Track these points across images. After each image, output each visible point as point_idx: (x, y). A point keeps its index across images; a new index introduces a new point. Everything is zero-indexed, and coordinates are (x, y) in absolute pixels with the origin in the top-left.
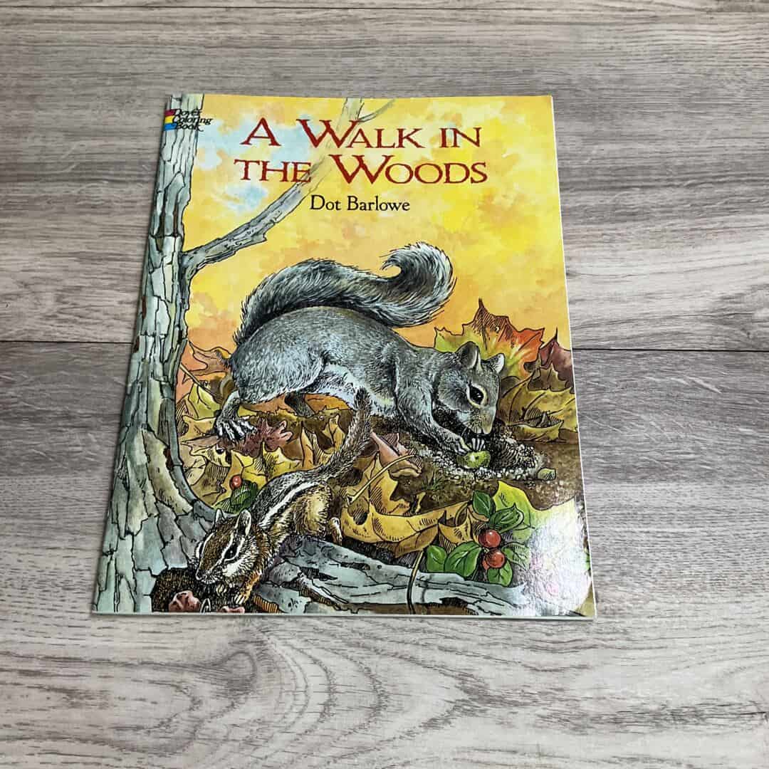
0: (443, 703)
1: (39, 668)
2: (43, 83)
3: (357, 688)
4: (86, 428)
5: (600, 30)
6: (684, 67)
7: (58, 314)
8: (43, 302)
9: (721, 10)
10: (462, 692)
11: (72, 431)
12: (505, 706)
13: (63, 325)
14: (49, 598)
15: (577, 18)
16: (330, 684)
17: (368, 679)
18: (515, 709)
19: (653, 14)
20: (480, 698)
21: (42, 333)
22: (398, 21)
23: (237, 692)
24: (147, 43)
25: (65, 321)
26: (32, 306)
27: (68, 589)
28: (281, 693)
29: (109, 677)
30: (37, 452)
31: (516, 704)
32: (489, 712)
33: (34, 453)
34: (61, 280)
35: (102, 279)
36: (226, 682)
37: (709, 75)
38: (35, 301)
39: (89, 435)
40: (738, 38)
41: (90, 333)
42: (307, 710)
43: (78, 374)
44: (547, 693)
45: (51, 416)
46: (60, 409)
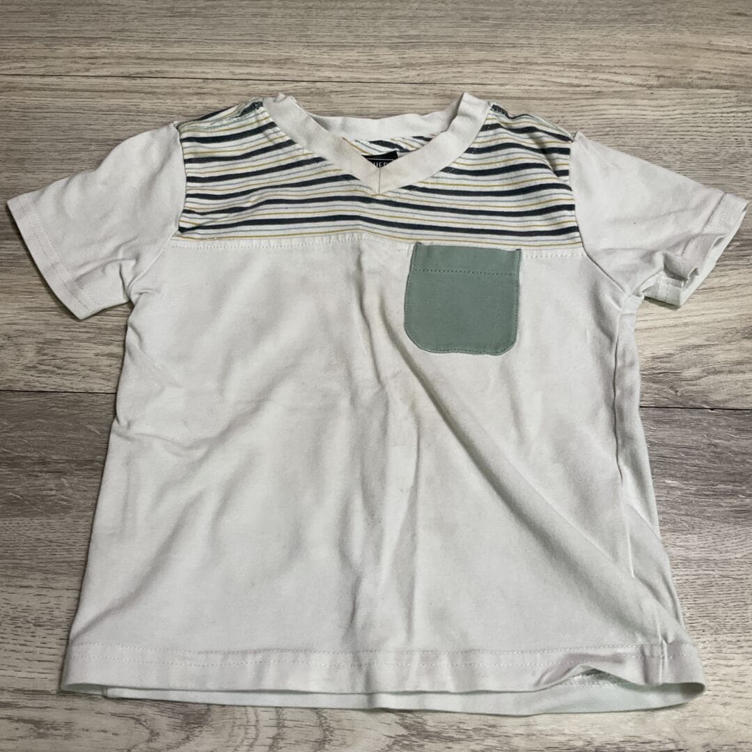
0: (384, 738)
1: (9, 700)
2: (31, 147)
3: (304, 723)
4: (61, 473)
5: (549, 104)
6: (626, 140)
7: (37, 365)
8: (25, 354)
9: (661, 86)
10: (401, 728)
11: (47, 476)
12: (441, 742)
13: (43, 375)
14: (20, 633)
15: (528, 93)
16: (279, 719)
17: (315, 715)
18: (450, 744)
19: (598, 89)
20: (419, 734)
21: (22, 383)
22: (361, 94)
23: (193, 725)
24: (130, 111)
25: (45, 371)
26: (14, 357)
27: (39, 626)
28: (233, 726)
29: (74, 709)
30: (14, 495)
31: (451, 739)
32: (426, 747)
33: (11, 496)
34: (42, 333)
35: (80, 332)
36: (182, 716)
37: (648, 148)
38: (17, 353)
39: (63, 479)
40: (676, 112)
41: (67, 383)
42: (256, 744)
43: (54, 422)
44: (481, 729)
45: (28, 461)
46: (36, 455)
